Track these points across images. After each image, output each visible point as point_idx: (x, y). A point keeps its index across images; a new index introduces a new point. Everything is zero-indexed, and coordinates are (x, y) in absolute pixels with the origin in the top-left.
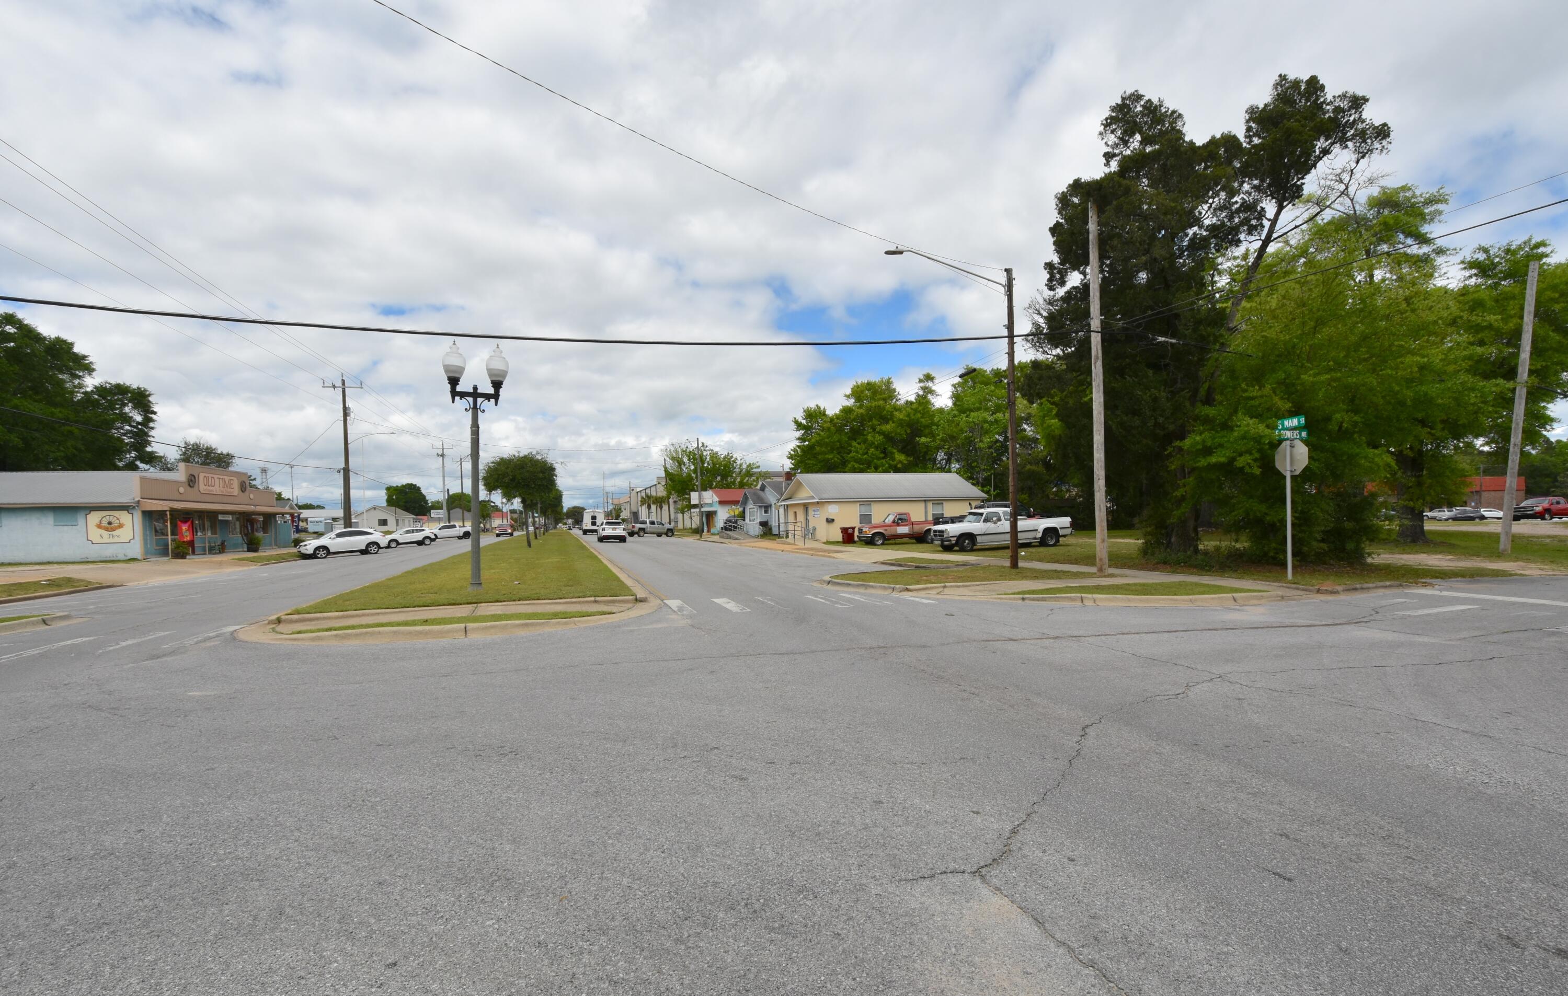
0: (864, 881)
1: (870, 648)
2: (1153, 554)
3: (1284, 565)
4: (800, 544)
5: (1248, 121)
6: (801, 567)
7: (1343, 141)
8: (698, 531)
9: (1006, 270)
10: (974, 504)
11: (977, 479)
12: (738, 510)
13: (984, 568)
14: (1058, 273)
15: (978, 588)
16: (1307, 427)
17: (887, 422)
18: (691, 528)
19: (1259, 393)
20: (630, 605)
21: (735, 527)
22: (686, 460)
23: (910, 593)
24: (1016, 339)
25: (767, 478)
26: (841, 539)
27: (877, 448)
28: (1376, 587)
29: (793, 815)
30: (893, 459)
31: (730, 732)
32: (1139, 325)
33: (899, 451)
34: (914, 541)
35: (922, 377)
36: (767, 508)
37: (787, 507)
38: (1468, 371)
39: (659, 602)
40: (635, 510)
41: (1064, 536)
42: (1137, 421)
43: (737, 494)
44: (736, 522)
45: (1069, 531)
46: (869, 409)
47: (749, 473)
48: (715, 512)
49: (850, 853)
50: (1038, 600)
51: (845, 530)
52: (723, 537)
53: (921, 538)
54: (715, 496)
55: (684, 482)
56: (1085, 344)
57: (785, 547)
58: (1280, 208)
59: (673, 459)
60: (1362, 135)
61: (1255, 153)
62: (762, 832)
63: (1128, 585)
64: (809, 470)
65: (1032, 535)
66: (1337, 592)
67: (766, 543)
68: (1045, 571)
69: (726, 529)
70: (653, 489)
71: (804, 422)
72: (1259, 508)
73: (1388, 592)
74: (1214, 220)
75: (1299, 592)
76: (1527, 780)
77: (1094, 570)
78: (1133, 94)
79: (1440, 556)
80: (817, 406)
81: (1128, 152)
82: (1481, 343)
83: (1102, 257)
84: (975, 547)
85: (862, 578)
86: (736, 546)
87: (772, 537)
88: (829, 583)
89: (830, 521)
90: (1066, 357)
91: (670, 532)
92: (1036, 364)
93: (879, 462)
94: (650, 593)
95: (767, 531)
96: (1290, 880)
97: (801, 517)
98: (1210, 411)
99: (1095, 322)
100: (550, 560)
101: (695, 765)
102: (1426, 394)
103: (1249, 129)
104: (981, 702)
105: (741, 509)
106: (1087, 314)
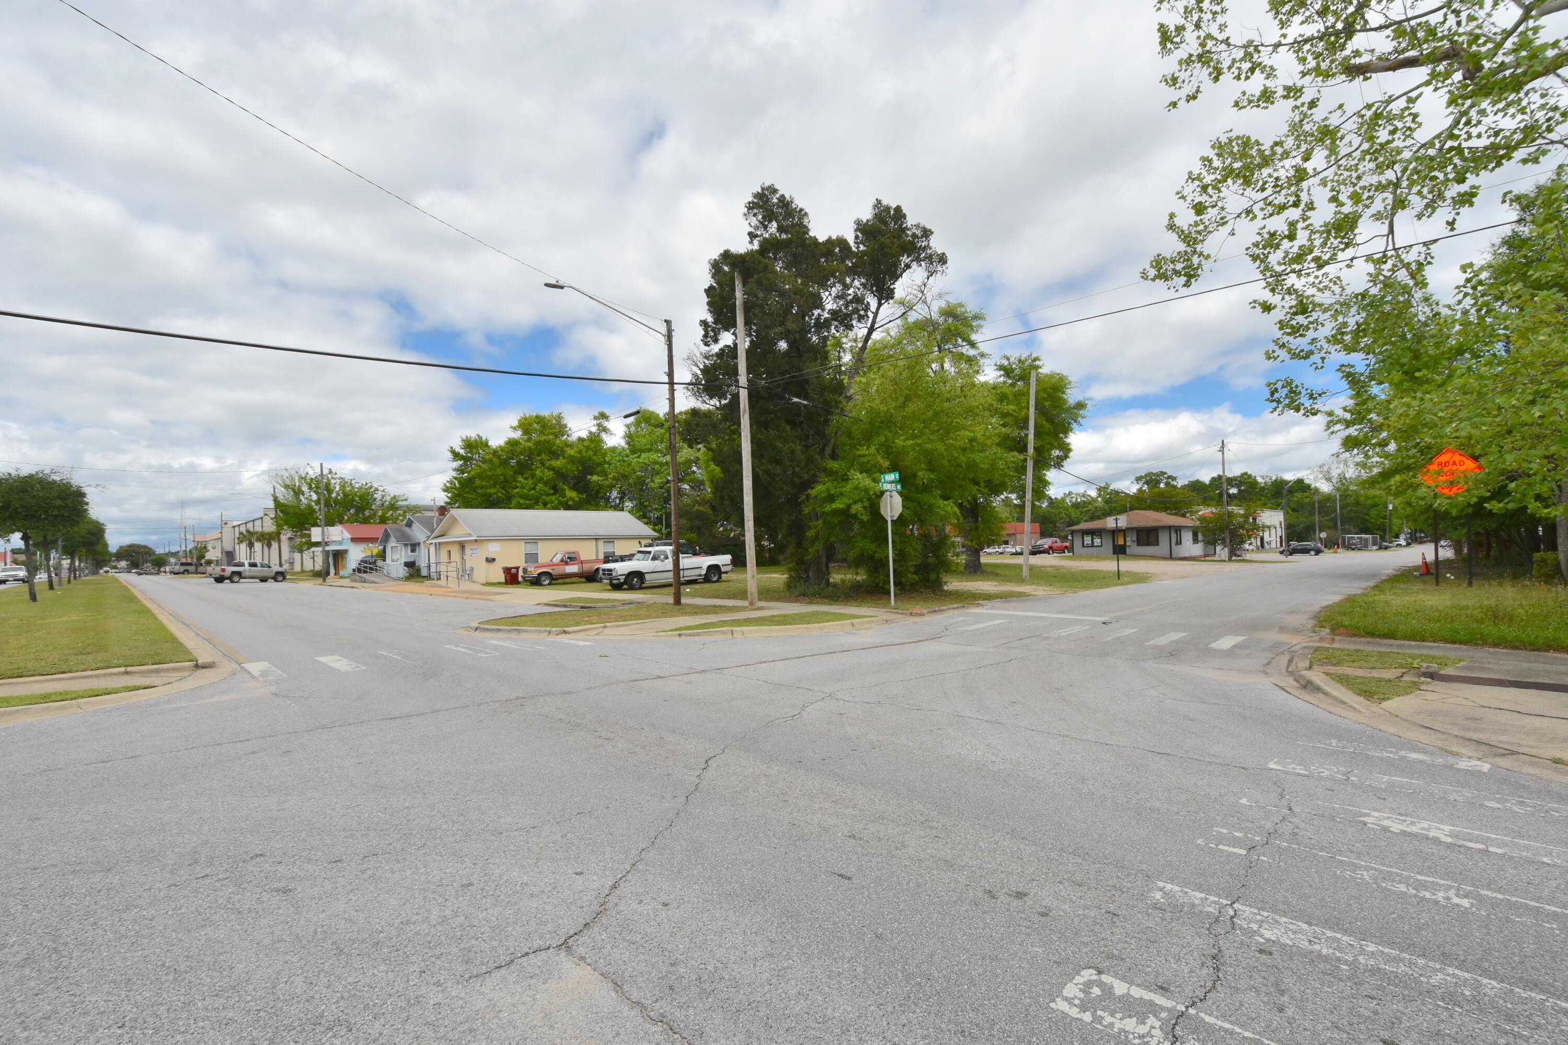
0: (423, 991)
1: (506, 701)
2: (795, 588)
3: (889, 593)
4: (453, 584)
5: (856, 231)
6: (448, 612)
7: (918, 260)
8: (322, 574)
9: (666, 321)
10: (644, 542)
11: (649, 518)
12: (376, 549)
13: (649, 606)
14: (712, 330)
15: (639, 626)
16: (902, 481)
17: (557, 458)
18: (311, 571)
19: (867, 452)
20: (186, 674)
21: (371, 569)
22: (305, 488)
23: (568, 636)
24: (676, 387)
25: (417, 512)
26: (503, 580)
27: (546, 483)
28: (949, 609)
29: (348, 925)
30: (564, 496)
31: (289, 829)
32: (778, 387)
33: (570, 488)
34: (584, 580)
35: (597, 414)
36: (414, 547)
37: (438, 546)
38: (998, 445)
39: (234, 666)
40: (231, 549)
41: (726, 572)
42: (779, 470)
43: (376, 530)
44: (375, 563)
45: (729, 568)
46: (538, 443)
47: (393, 507)
48: (346, 551)
49: (414, 959)
50: (693, 635)
51: (507, 570)
52: (355, 581)
53: (591, 577)
54: (345, 532)
55: (302, 515)
56: (736, 397)
57: (435, 590)
58: (880, 305)
59: (286, 487)
60: (930, 258)
61: (860, 257)
62: (295, 959)
63: (772, 616)
64: (468, 504)
65: (697, 572)
66: (921, 615)
67: (412, 586)
68: (705, 607)
69: (359, 571)
70: (258, 523)
71: (462, 452)
72: (870, 547)
73: (956, 612)
74: (835, 307)
75: (899, 616)
76: (1018, 755)
77: (745, 603)
78: (770, 187)
79: (989, 583)
80: (478, 435)
81: (767, 236)
82: (1004, 425)
83: (747, 323)
84: (644, 585)
85: (516, 622)
86: (371, 591)
87: (420, 580)
88: (476, 629)
89: (491, 560)
90: (722, 408)
91: (279, 576)
92: (694, 412)
93: (548, 499)
94: (225, 655)
95: (413, 571)
96: (849, 879)
97: (456, 556)
98: (834, 465)
99: (743, 379)
100: (64, 619)
101: (218, 885)
102: (974, 460)
103: (857, 237)
104: (614, 747)
105: (381, 548)
106: (735, 372)
